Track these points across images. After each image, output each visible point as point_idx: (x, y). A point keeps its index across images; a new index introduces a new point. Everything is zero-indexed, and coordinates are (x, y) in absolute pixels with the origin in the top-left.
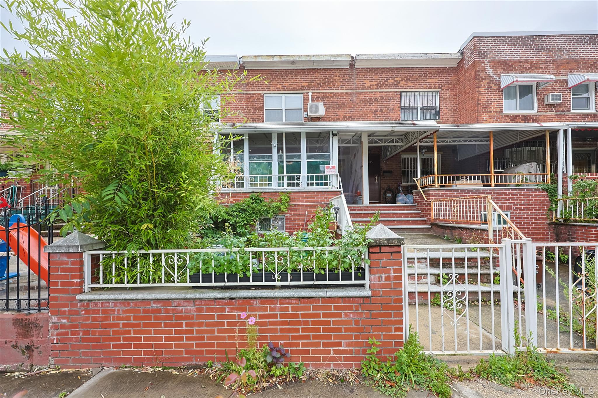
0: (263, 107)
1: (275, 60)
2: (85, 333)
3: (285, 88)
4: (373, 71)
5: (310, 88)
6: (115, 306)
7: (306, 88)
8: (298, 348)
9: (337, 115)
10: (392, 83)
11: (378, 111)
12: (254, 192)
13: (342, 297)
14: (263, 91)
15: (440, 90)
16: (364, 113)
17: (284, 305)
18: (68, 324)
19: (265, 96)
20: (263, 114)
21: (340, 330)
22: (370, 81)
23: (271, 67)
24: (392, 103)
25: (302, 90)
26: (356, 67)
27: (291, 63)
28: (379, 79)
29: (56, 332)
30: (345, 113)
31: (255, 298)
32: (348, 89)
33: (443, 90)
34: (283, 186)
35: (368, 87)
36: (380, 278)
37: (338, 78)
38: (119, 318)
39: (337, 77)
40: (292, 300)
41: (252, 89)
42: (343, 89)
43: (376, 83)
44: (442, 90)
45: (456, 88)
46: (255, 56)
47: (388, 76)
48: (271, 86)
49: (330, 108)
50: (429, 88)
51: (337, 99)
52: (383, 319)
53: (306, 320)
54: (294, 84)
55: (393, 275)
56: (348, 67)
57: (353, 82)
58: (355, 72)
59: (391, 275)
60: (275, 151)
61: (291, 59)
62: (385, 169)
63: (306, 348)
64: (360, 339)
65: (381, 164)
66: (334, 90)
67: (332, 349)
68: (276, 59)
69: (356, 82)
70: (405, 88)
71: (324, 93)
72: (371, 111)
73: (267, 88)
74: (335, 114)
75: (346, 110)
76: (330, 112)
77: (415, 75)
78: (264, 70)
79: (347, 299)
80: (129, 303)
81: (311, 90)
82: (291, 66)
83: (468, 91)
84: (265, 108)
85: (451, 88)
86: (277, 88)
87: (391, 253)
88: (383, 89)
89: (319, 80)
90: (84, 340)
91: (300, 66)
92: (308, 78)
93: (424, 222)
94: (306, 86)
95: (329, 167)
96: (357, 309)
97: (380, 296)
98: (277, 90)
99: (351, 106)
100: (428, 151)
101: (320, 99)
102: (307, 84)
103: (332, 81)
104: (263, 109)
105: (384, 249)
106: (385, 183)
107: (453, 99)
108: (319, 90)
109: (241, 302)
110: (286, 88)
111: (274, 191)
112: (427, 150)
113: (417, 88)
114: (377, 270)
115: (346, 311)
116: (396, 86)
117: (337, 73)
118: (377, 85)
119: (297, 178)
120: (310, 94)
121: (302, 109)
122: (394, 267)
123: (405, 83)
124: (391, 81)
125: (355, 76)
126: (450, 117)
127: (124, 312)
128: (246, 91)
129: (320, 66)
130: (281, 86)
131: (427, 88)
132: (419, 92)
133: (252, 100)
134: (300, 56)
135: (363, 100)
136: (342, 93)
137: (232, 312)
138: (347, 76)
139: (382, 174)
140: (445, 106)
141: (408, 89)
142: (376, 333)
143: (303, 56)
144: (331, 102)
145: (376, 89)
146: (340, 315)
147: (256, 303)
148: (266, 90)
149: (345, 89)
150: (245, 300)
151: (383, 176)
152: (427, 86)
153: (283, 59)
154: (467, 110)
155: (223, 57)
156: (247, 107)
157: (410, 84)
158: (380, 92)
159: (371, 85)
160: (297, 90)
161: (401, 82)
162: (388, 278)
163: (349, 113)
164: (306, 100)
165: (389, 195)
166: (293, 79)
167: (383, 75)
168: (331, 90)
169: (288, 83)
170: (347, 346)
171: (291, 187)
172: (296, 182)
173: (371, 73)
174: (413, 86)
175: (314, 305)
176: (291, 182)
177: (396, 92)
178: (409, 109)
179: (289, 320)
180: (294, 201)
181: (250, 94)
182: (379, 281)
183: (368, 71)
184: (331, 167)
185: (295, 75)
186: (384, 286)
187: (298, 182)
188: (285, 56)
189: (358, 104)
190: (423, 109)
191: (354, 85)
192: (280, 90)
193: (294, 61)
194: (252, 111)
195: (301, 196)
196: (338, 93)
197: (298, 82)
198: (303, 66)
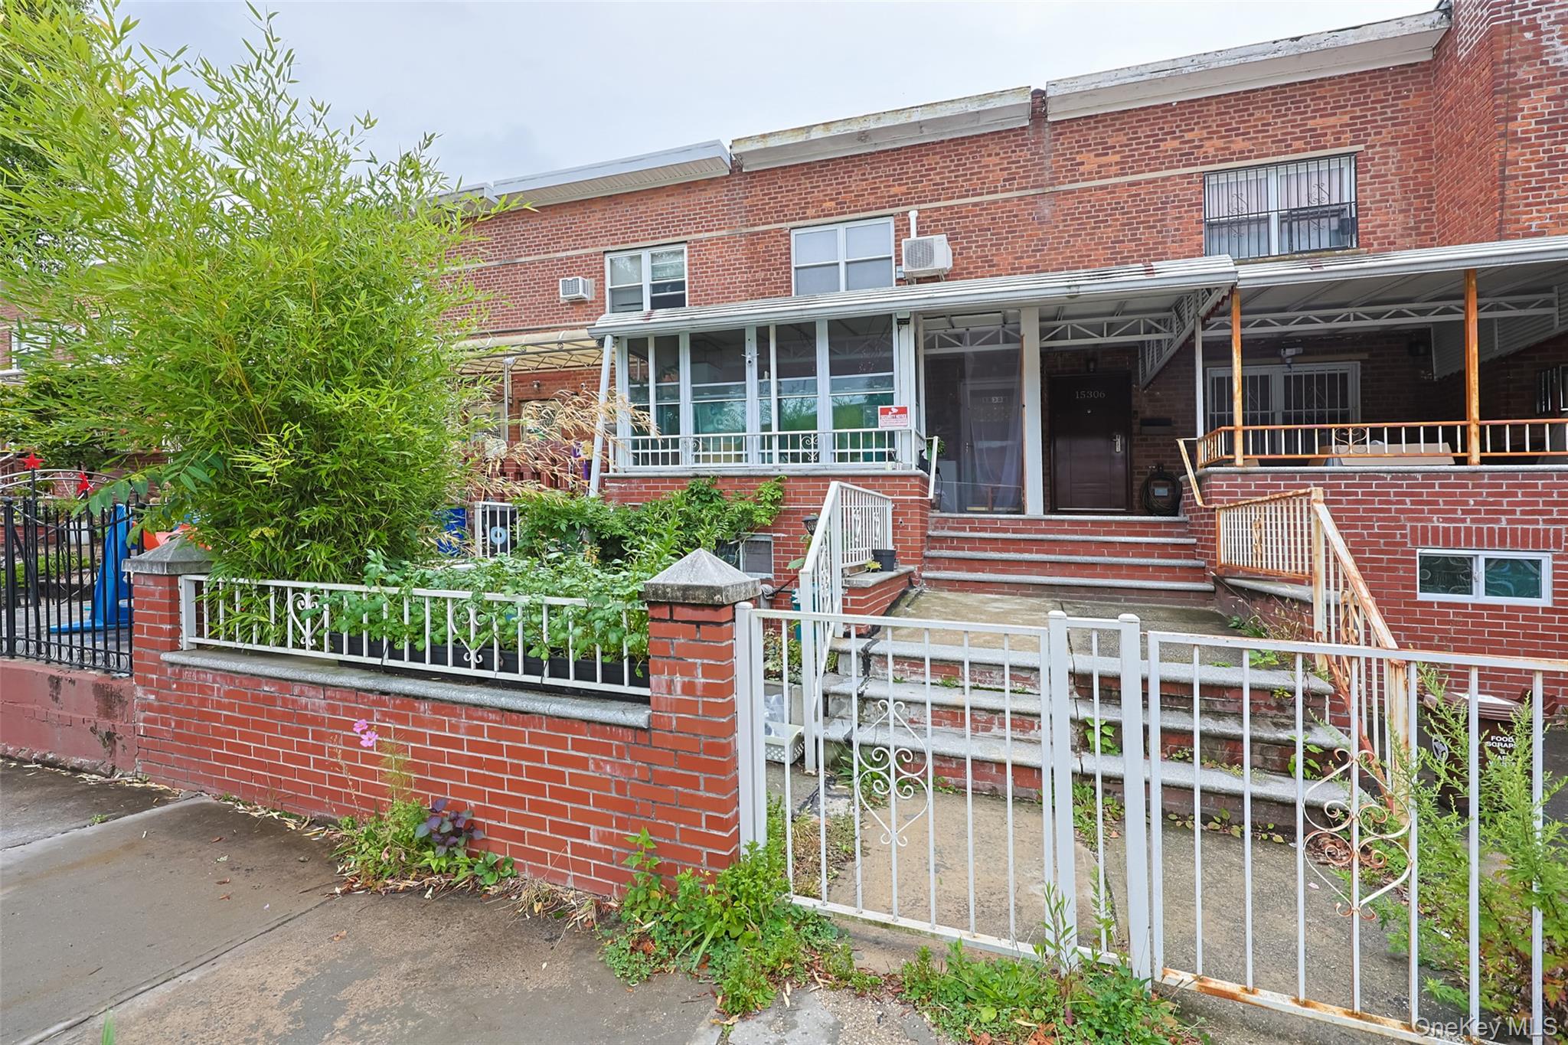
0: (790, 263)
1: (812, 138)
2: (179, 725)
3: (844, 208)
4: (1109, 122)
5: (913, 198)
6: (214, 681)
7: (901, 200)
8: (502, 824)
9: (993, 266)
10: (1174, 150)
11: (1123, 241)
12: (697, 476)
13: (588, 722)
14: (787, 221)
15: (1361, 147)
16: (1077, 251)
17: (475, 722)
18: (156, 703)
19: (794, 233)
20: (790, 282)
21: (583, 798)
22: (1097, 155)
23: (809, 156)
24: (1175, 213)
25: (890, 207)
26: (1050, 119)
27: (860, 139)
28: (1127, 146)
29: (142, 716)
30: (1016, 258)
31: (424, 698)
32: (1026, 188)
33: (1374, 146)
34: (770, 462)
35: (1090, 173)
36: (670, 685)
37: (997, 160)
38: (220, 705)
39: (993, 158)
40: (489, 712)
41: (761, 219)
42: (1011, 190)
43: (1117, 158)
44: (1367, 147)
45: (1426, 133)
46: (764, 136)
47: (1162, 129)
48: (807, 208)
49: (971, 248)
50: (1312, 149)
51: (994, 219)
52: (680, 789)
53: (516, 761)
54: (869, 194)
55: (701, 680)
56: (1027, 123)
57: (1042, 164)
58: (1047, 133)
59: (697, 681)
60: (751, 372)
61: (856, 128)
62: (1148, 414)
63: (517, 828)
64: (627, 830)
65: (1134, 400)
66: (982, 194)
67: (569, 840)
68: (815, 135)
69: (1053, 162)
70: (1220, 161)
71: (952, 207)
72: (1100, 244)
73: (797, 214)
74: (986, 261)
75: (1022, 246)
76: (971, 257)
77: (1258, 114)
78: (790, 166)
79: (598, 727)
80: (232, 679)
81: (917, 203)
82: (859, 148)
83: (1467, 139)
84: (794, 265)
85: (1407, 135)
86: (823, 211)
87: (698, 624)
88: (1143, 172)
89: (938, 174)
90: (179, 737)
91: (884, 143)
92: (907, 173)
93: (1198, 573)
94: (903, 194)
95: (890, 409)
96: (621, 756)
97: (671, 732)
98: (825, 216)
99: (1036, 235)
100: (1305, 353)
101: (942, 225)
102: (904, 189)
103: (976, 170)
104: (790, 268)
105: (681, 613)
106: (1147, 456)
107: (1415, 172)
108: (939, 200)
109: (398, 702)
110: (848, 207)
111: (748, 473)
112: (1300, 350)
113: (1267, 155)
114: (664, 665)
115: (598, 757)
116: (1188, 158)
117: (991, 147)
118: (1122, 163)
119: (804, 442)
120: (913, 215)
121: (890, 258)
122: (705, 661)
123: (1220, 143)
124: (1170, 144)
125: (1049, 146)
126: (1402, 236)
127: (228, 694)
128: (747, 226)
129: (941, 135)
130: (833, 204)
131: (1305, 150)
132: (1277, 164)
133: (760, 248)
134: (878, 116)
135: (1074, 214)
136: (1006, 200)
137: (384, 721)
138: (1021, 151)
139: (1136, 428)
140: (1381, 201)
141: (1231, 160)
142: (664, 822)
143: (889, 115)
144: (974, 231)
145: (1116, 175)
146: (583, 763)
147: (424, 707)
148: (795, 220)
149: (1017, 189)
150: (406, 700)
151: (1141, 434)
152: (1306, 143)
153: (834, 131)
154: (1465, 204)
155: (687, 150)
156: (749, 268)
157: (1239, 144)
158: (1131, 184)
159: (1099, 167)
160: (877, 209)
161: (1207, 143)
162: (689, 688)
163: (1028, 257)
164: (902, 231)
165: (1161, 491)
166: (866, 180)
167: (1144, 131)
168: (973, 196)
169: (852, 192)
170: (601, 841)
171: (790, 465)
172: (801, 451)
173: (1101, 129)
174: (1251, 151)
175: (532, 730)
176: (789, 451)
177: (1190, 175)
178: (1240, 223)
179: (484, 756)
180: (795, 500)
181: (757, 233)
182: (670, 692)
183: (1092, 125)
184: (895, 411)
185: (872, 169)
186: (679, 706)
187: (807, 451)
188: (840, 124)
189: (1057, 227)
190: (1291, 218)
191: (1047, 173)
192: (832, 215)
193: (864, 132)
194: (761, 275)
195: (813, 487)
196: (995, 202)
197: (879, 188)
198: (894, 142)
